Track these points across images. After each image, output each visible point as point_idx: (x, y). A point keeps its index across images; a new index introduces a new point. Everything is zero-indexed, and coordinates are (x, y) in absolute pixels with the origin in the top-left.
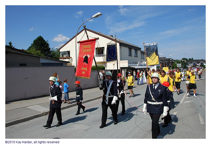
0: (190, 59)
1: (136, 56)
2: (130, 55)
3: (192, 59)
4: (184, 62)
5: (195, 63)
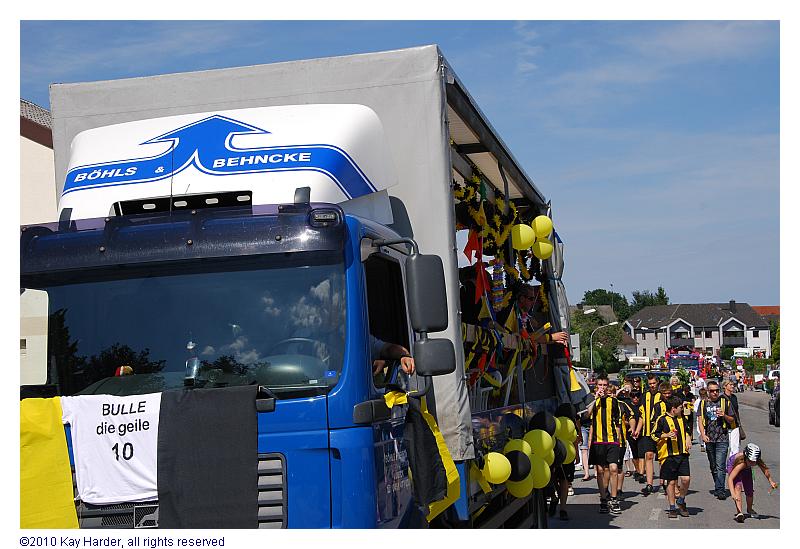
0: (643, 301)
3: (662, 297)
4: (601, 322)
5: (681, 329)
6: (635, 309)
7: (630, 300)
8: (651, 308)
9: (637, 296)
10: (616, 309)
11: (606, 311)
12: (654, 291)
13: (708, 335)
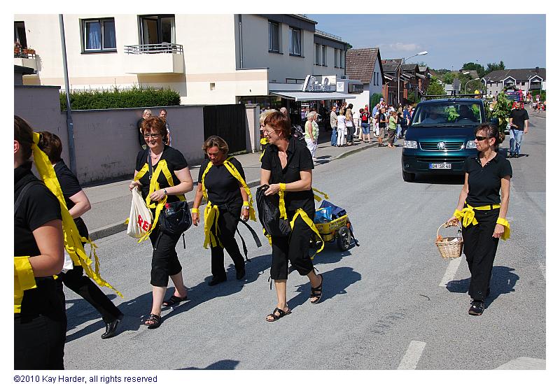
0: (492, 68)
1: (297, 53)
2: (275, 48)
3: (502, 66)
4: (471, 79)
5: (510, 82)
6: (488, 72)
7: (486, 68)
8: (496, 71)
9: (489, 66)
10: (478, 72)
11: (474, 73)
12: (498, 63)
13: (523, 84)
